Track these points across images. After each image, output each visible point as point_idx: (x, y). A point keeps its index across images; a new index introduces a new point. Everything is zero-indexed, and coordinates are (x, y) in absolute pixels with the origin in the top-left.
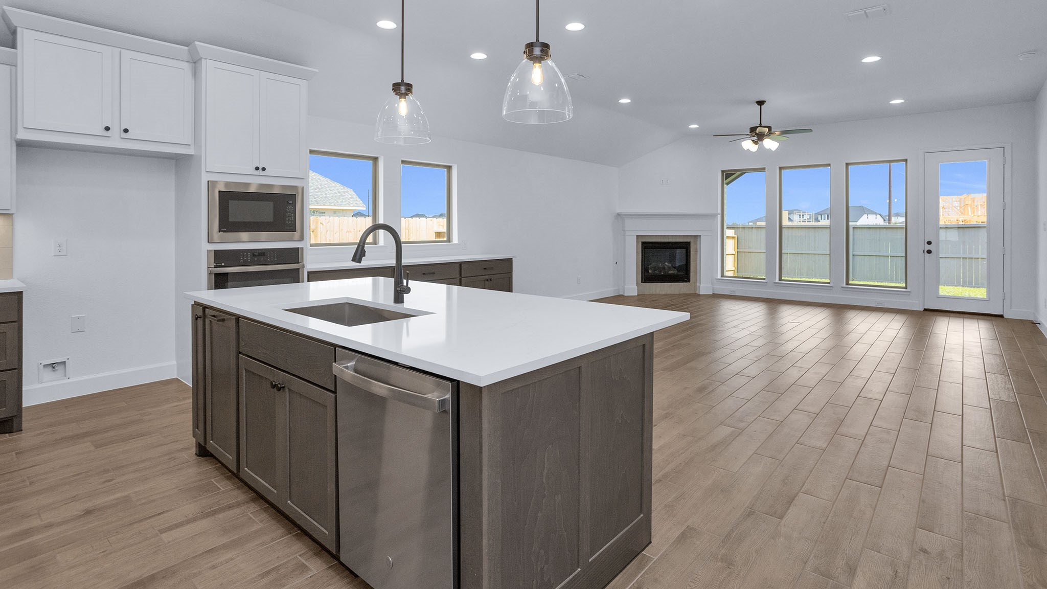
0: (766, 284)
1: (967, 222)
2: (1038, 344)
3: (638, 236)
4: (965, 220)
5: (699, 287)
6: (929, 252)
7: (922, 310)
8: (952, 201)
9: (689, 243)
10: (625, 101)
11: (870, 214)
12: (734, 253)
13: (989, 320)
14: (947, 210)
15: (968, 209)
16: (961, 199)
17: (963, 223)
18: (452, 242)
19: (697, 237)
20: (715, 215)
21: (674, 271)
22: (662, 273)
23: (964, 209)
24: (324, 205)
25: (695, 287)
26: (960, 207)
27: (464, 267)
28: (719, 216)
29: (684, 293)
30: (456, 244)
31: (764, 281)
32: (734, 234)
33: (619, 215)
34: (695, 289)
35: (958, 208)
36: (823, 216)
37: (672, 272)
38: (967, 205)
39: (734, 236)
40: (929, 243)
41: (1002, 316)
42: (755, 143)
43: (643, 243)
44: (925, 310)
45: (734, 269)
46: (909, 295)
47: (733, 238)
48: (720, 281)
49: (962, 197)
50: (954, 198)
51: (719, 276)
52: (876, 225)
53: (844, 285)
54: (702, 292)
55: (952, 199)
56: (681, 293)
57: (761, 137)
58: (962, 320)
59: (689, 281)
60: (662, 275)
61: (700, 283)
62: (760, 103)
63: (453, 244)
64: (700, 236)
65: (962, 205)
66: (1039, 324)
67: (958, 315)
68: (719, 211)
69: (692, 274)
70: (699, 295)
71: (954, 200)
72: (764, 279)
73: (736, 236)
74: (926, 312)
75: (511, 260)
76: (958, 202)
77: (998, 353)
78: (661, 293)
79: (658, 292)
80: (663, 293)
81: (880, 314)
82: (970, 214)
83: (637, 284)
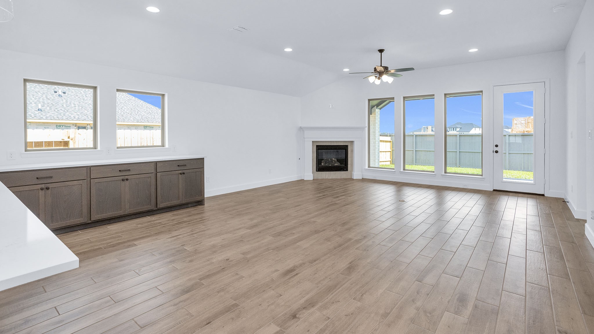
0: (395, 172)
1: (529, 132)
2: (567, 220)
3: (313, 142)
4: (528, 131)
5: (354, 174)
6: (497, 152)
7: (492, 190)
8: (521, 120)
9: (347, 146)
10: (288, 50)
11: (477, 128)
12: (390, 150)
13: (535, 198)
14: (518, 125)
15: (529, 125)
16: (525, 119)
17: (527, 133)
18: (165, 147)
19: (352, 142)
20: (363, 129)
21: (338, 164)
22: (330, 165)
23: (527, 125)
24: (152, 123)
25: (351, 175)
26: (525, 124)
27: (159, 165)
28: (367, 129)
29: (344, 178)
30: (167, 148)
31: (394, 170)
32: (390, 139)
33: (301, 128)
34: (351, 176)
35: (524, 124)
36: (451, 129)
37: (337, 164)
38: (529, 122)
39: (390, 140)
40: (497, 146)
41: (543, 195)
42: (379, 78)
43: (317, 146)
44: (494, 190)
45: (390, 160)
46: (484, 180)
47: (390, 142)
48: (367, 170)
49: (526, 118)
50: (522, 119)
51: (367, 167)
52: (475, 134)
53: (443, 173)
54: (355, 177)
55: (521, 119)
56: (342, 178)
57: (381, 74)
58: (517, 198)
59: (347, 170)
60: (330, 166)
61: (354, 172)
62: (381, 51)
63: (166, 148)
64: (354, 141)
65: (526, 122)
66: (568, 202)
67: (515, 194)
68: (367, 125)
69: (349, 166)
70: (353, 180)
71: (522, 120)
72: (394, 169)
73: (392, 140)
74: (495, 192)
75: (203, 159)
76: (524, 121)
77: (538, 229)
78: (329, 178)
79: (327, 178)
80: (330, 178)
81: (463, 194)
82: (530, 128)
83: (313, 172)
